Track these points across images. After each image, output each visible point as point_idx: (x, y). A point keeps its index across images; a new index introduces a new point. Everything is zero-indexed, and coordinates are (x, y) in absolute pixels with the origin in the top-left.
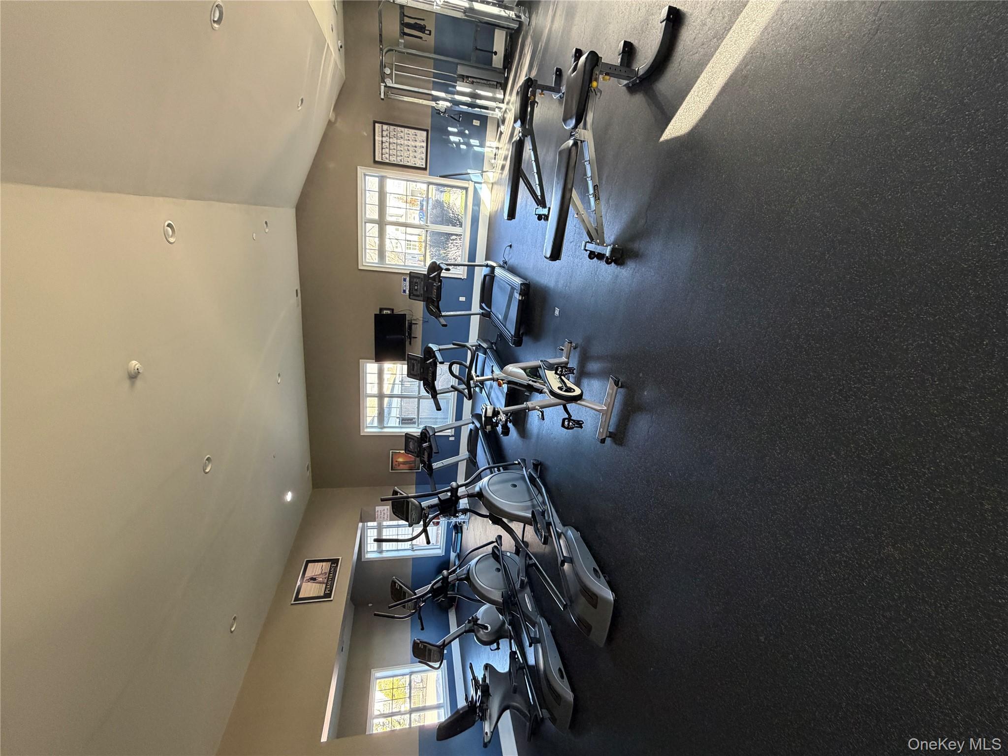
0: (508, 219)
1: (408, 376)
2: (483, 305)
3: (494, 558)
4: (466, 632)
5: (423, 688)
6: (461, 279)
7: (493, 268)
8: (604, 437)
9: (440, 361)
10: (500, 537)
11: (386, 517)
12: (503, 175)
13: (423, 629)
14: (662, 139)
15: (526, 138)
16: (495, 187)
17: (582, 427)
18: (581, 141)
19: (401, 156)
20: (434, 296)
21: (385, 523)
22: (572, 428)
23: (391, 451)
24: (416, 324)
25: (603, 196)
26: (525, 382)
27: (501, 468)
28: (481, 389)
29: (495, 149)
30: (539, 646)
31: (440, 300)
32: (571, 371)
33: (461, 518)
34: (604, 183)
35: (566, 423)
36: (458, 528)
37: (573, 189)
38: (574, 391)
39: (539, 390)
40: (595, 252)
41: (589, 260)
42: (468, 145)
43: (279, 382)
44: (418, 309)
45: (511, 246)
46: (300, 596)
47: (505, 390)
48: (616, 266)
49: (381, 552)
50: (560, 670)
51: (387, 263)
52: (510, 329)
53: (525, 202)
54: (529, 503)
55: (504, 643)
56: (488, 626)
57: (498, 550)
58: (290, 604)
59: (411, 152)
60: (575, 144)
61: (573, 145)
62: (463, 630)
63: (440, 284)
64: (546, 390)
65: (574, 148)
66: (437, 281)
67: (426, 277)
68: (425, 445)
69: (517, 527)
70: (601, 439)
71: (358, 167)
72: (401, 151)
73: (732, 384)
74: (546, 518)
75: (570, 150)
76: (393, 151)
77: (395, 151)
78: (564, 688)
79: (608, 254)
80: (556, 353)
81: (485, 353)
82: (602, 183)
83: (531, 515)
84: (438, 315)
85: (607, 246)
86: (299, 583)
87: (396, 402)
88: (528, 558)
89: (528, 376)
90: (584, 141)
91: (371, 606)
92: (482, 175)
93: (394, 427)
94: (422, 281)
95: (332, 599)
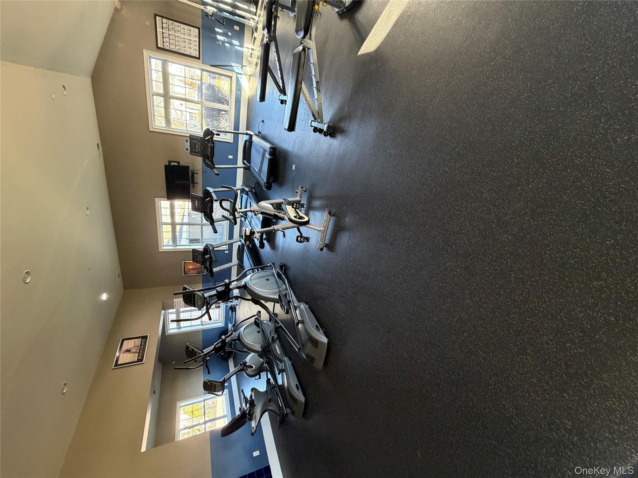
0: (260, 101)
1: (192, 210)
2: (245, 161)
3: (256, 325)
4: (239, 371)
5: (214, 407)
6: (229, 142)
7: (251, 136)
8: (322, 247)
9: (215, 199)
10: (259, 312)
11: (181, 306)
12: (257, 70)
13: (209, 373)
14: (359, 54)
15: (271, 43)
16: (251, 78)
17: (309, 241)
18: (308, 48)
19: (179, 46)
20: (209, 153)
21: (181, 310)
22: (303, 242)
23: (183, 262)
24: (198, 173)
25: (323, 90)
26: (272, 213)
27: (259, 269)
28: (245, 219)
29: (251, 50)
30: (284, 373)
31: (214, 156)
32: (302, 206)
33: (235, 302)
34: (323, 81)
35: (299, 239)
36: (233, 309)
37: (303, 82)
38: (304, 218)
39: (282, 218)
40: (317, 128)
41: (314, 133)
42: (231, 44)
43: (88, 214)
44: (198, 163)
45: (263, 121)
46: (119, 363)
47: (261, 219)
48: (330, 138)
49: (180, 328)
50: (297, 385)
51: (172, 127)
52: (263, 178)
53: (272, 91)
54: (277, 290)
55: (263, 374)
56: (253, 366)
57: (258, 320)
58: (111, 369)
59: (187, 43)
60: (304, 49)
61: (302, 50)
62: (237, 370)
63: (213, 145)
64: (286, 218)
65: (303, 52)
66: (210, 142)
67: (203, 139)
68: (207, 256)
69: (270, 305)
70: (321, 249)
71: (144, 50)
72: (179, 41)
73: (394, 213)
74: (288, 298)
75: (300, 53)
76: (172, 41)
77: (174, 41)
78: (300, 396)
79: (325, 130)
80: (293, 194)
81: (247, 194)
82: (322, 81)
83: (278, 297)
84: (213, 167)
85: (325, 124)
86: (117, 354)
87: (185, 228)
88: (276, 323)
89: (274, 209)
90: (310, 49)
91: (174, 363)
92: (242, 68)
93: (184, 245)
94: (199, 142)
95: (143, 362)
